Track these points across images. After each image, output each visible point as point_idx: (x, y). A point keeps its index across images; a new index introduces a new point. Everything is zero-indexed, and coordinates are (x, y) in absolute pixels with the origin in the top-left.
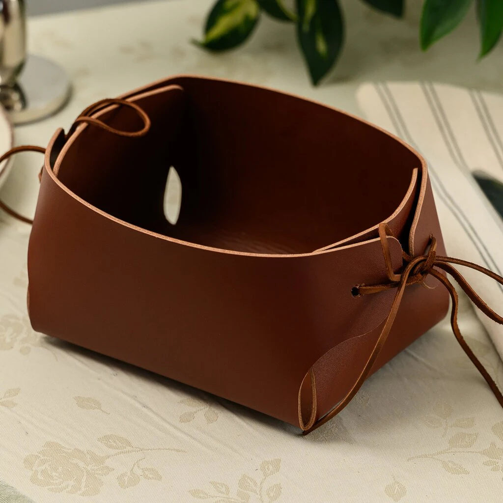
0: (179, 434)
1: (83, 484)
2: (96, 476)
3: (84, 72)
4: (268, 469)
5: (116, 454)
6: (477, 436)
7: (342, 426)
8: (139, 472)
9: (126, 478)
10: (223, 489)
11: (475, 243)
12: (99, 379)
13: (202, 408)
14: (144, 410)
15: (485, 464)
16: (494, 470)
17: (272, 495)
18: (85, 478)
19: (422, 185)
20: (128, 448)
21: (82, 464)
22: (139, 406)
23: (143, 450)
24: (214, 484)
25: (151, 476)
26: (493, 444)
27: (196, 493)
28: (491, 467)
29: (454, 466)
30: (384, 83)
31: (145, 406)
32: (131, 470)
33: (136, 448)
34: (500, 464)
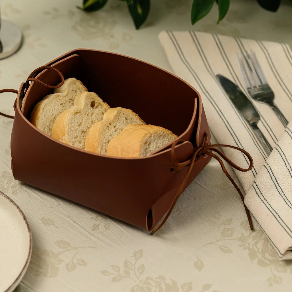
0: (93, 238)
1: (50, 271)
3: (28, 27)
4: (137, 256)
5: (64, 252)
6: (234, 230)
7: (170, 227)
8: (75, 262)
9: (70, 266)
10: (117, 269)
12: (51, 207)
13: (102, 221)
14: (75, 224)
15: (240, 246)
16: (244, 249)
17: (140, 271)
18: (50, 267)
19: (200, 109)
20: (69, 248)
21: (48, 259)
22: (72, 222)
23: (76, 248)
24: (112, 266)
25: (81, 264)
26: (242, 234)
27: (104, 272)
28: (242, 248)
29: (225, 249)
30: (171, 32)
31: (75, 222)
32: (72, 261)
33: (73, 247)
34: (246, 246)
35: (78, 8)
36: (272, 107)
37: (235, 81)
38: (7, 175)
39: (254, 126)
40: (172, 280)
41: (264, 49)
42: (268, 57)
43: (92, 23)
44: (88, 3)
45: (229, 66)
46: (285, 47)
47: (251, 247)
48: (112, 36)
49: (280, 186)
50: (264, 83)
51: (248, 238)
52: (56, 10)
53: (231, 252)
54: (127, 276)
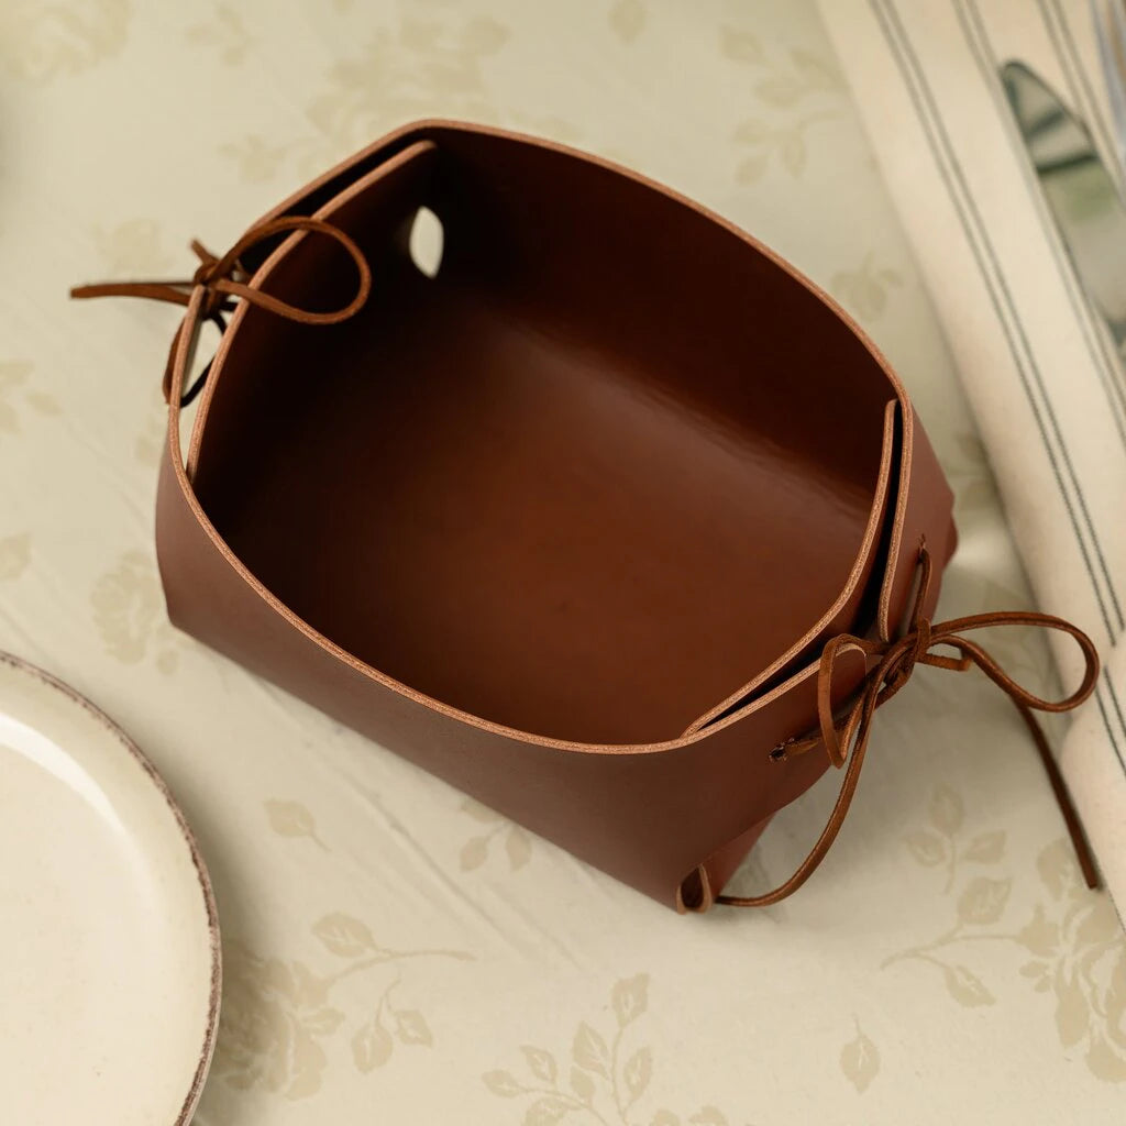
2: (313, 1036)
4: (627, 1005)
5: (346, 973)
6: (1009, 888)
8: (390, 1023)
9: (367, 1043)
10: (545, 1069)
13: (501, 824)
15: (1026, 972)
16: (1040, 988)
17: (634, 1080)
20: (370, 953)
23: (395, 955)
24: (527, 1050)
25: (411, 1033)
26: (1039, 910)
27: (497, 1081)
28: (1035, 981)
29: (967, 983)
32: (377, 1019)
33: (384, 951)
34: (1051, 972)
47: (1068, 977)
51: (1061, 935)
53: (990, 1001)
54: (582, 1101)
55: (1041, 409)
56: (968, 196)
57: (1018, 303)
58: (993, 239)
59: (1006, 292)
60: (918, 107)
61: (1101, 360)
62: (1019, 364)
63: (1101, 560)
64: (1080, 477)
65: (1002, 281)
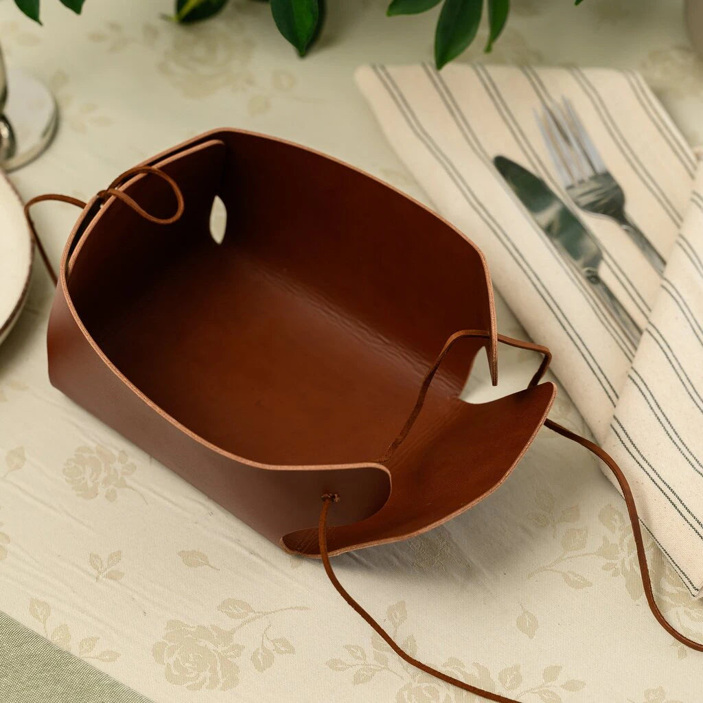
1: (220, 673)
2: (229, 659)
4: (396, 617)
5: (241, 626)
6: (587, 531)
7: (452, 541)
8: (269, 646)
9: (259, 657)
10: (359, 654)
11: (525, 272)
12: (196, 523)
14: (254, 558)
15: (604, 568)
16: (615, 575)
18: (219, 664)
20: (251, 615)
21: (211, 646)
22: (246, 553)
23: (266, 614)
24: (347, 647)
25: (283, 649)
26: (605, 539)
27: (334, 664)
28: (611, 572)
29: (576, 579)
30: (383, 68)
31: (252, 553)
32: (262, 645)
33: (259, 612)
34: (619, 566)
35: (165, 17)
36: (625, 227)
37: (535, 167)
38: (86, 455)
39: (594, 279)
40: (476, 665)
41: (589, 89)
42: (600, 106)
43: (200, 51)
44: (187, 8)
45: (519, 135)
46: (633, 80)
47: (628, 568)
48: (250, 82)
49: (669, 423)
50: (599, 169)
51: (619, 548)
52: (115, 27)
53: (590, 584)
54: (383, 666)
55: (552, 305)
56: (490, 216)
57: (527, 259)
58: (508, 233)
59: (521, 255)
60: (454, 180)
61: (577, 282)
62: (535, 286)
63: (599, 368)
64: (579, 333)
65: (517, 250)
